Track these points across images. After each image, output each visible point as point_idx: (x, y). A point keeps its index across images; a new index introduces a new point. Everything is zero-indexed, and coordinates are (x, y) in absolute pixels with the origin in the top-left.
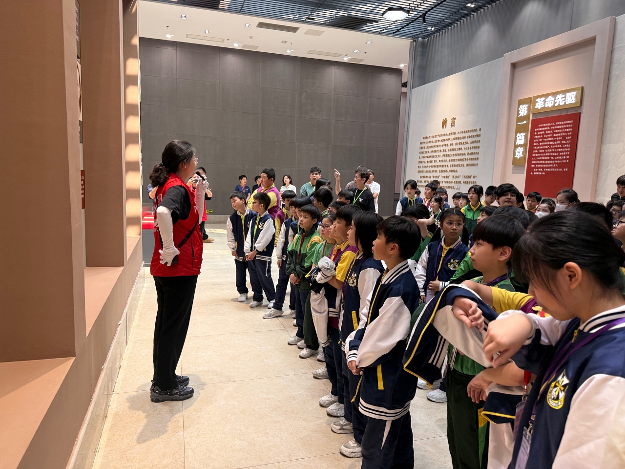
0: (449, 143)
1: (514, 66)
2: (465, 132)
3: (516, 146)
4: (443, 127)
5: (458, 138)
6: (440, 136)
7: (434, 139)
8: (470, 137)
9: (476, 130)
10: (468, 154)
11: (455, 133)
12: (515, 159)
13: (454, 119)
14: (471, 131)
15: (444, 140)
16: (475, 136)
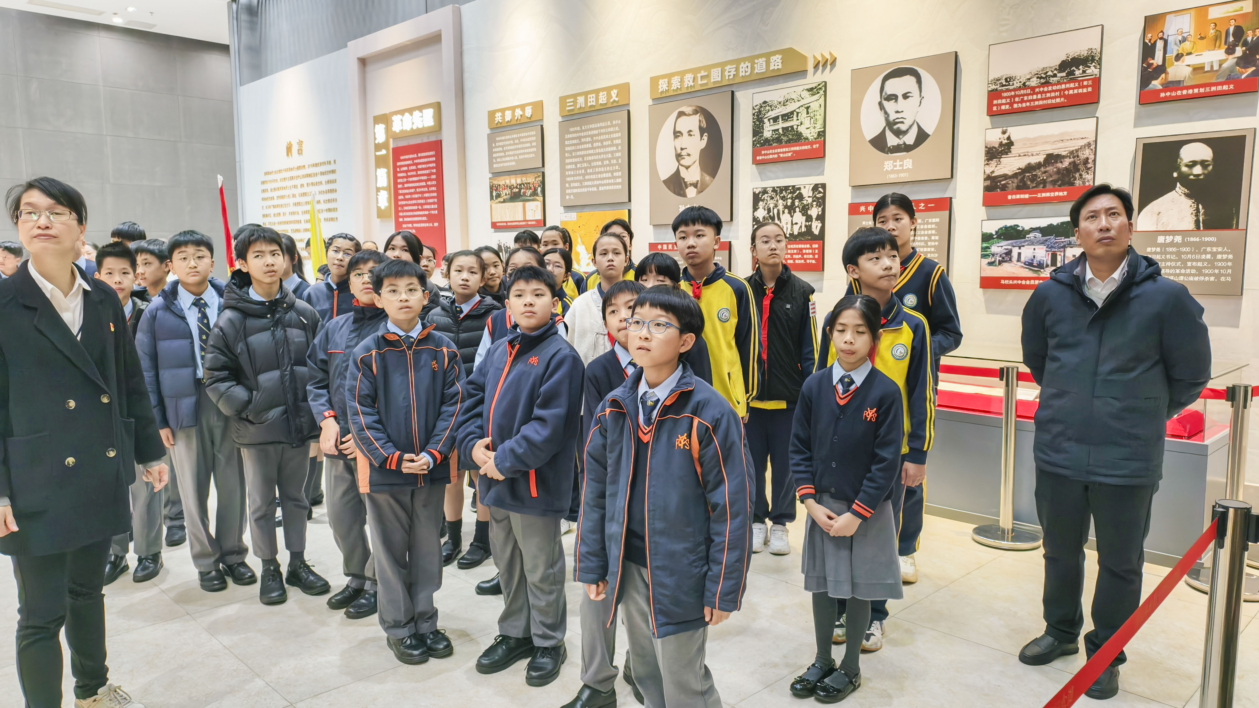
0: (298, 182)
1: (363, 62)
2: (316, 165)
3: (378, 190)
4: (288, 155)
5: (309, 175)
6: (286, 170)
7: (279, 176)
8: (323, 173)
9: (329, 163)
10: (324, 201)
11: (304, 166)
12: (379, 209)
13: (300, 143)
14: (324, 163)
15: (292, 178)
16: (330, 172)
